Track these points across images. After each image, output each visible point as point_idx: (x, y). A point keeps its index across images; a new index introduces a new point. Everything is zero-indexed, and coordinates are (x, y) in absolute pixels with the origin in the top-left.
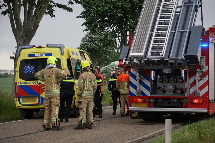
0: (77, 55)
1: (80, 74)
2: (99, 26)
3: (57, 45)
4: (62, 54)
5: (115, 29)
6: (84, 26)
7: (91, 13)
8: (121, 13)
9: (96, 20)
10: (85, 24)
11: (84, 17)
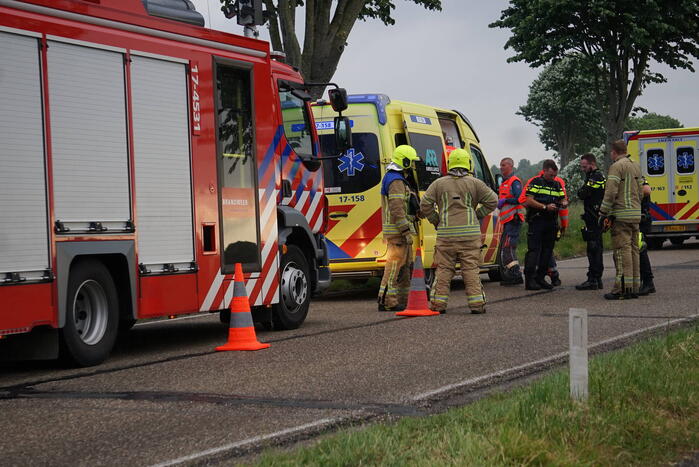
0: (428, 122)
1: (436, 177)
2: (549, 47)
3: (367, 96)
4: (382, 121)
5: (593, 52)
6: (511, 48)
7: (528, 12)
8: (608, 8)
9: (542, 30)
10: (512, 42)
11: (508, 24)
